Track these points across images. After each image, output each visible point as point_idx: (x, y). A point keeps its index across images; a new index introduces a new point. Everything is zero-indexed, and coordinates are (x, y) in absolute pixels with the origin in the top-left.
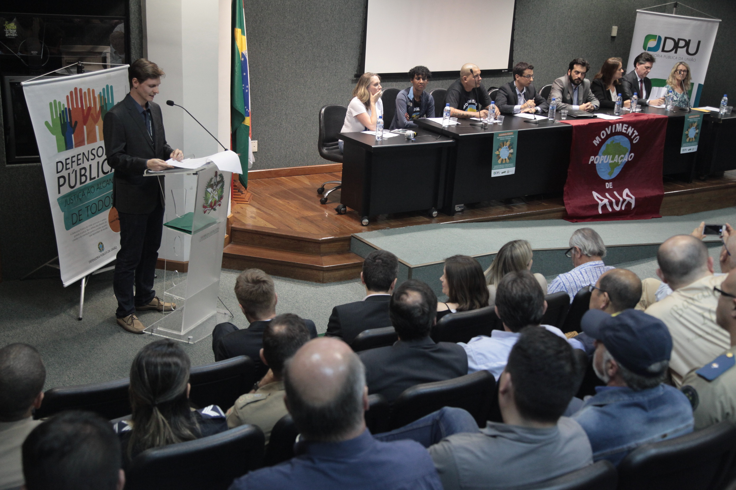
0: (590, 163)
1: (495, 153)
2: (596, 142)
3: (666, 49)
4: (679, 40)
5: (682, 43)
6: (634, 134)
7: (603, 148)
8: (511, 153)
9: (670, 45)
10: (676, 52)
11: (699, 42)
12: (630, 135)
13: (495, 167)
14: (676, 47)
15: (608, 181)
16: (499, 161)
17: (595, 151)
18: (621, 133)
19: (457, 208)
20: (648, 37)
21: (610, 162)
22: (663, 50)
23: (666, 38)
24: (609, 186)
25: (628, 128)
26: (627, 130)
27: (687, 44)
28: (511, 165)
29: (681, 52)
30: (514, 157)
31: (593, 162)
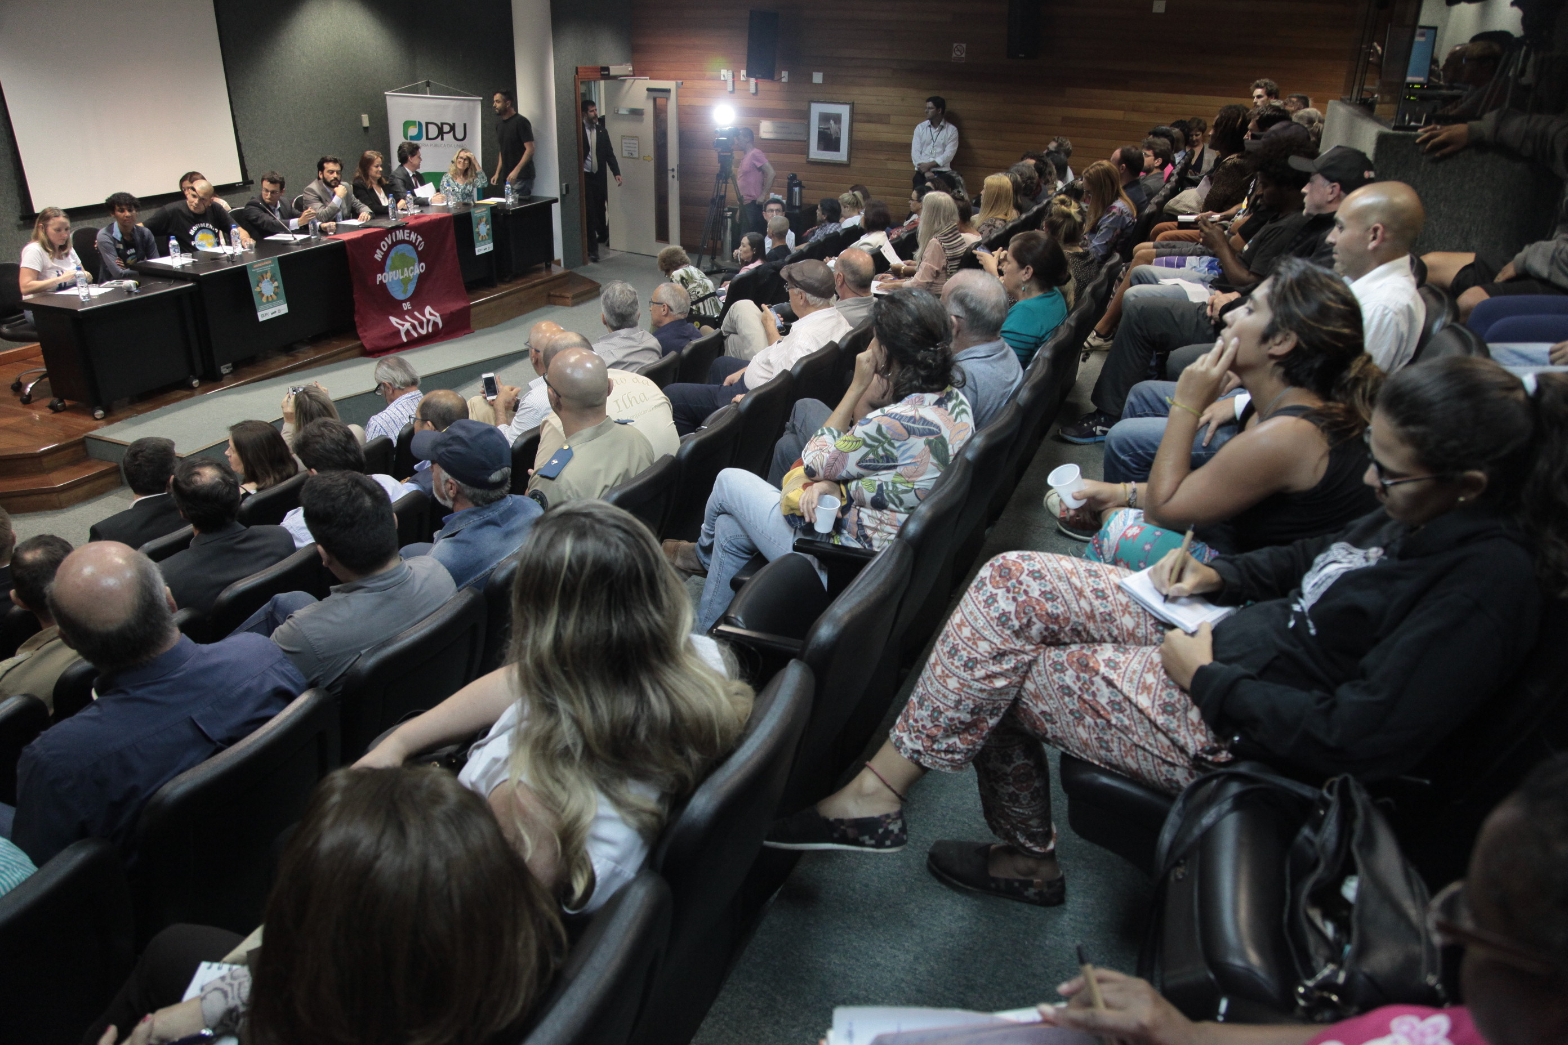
0: (378, 283)
1: (255, 290)
2: (378, 256)
3: (430, 136)
4: (442, 124)
5: (446, 128)
6: (419, 241)
7: (389, 262)
8: (277, 287)
9: (433, 131)
10: (442, 139)
11: (465, 125)
12: (414, 241)
13: (261, 307)
14: (441, 133)
15: (405, 301)
16: (264, 300)
17: (381, 268)
18: (403, 241)
19: (225, 370)
20: (407, 124)
21: (401, 277)
22: (428, 138)
23: (427, 124)
24: (406, 306)
25: (409, 233)
26: (409, 237)
27: (453, 128)
28: (281, 301)
29: (448, 137)
30: (282, 291)
31: (381, 281)
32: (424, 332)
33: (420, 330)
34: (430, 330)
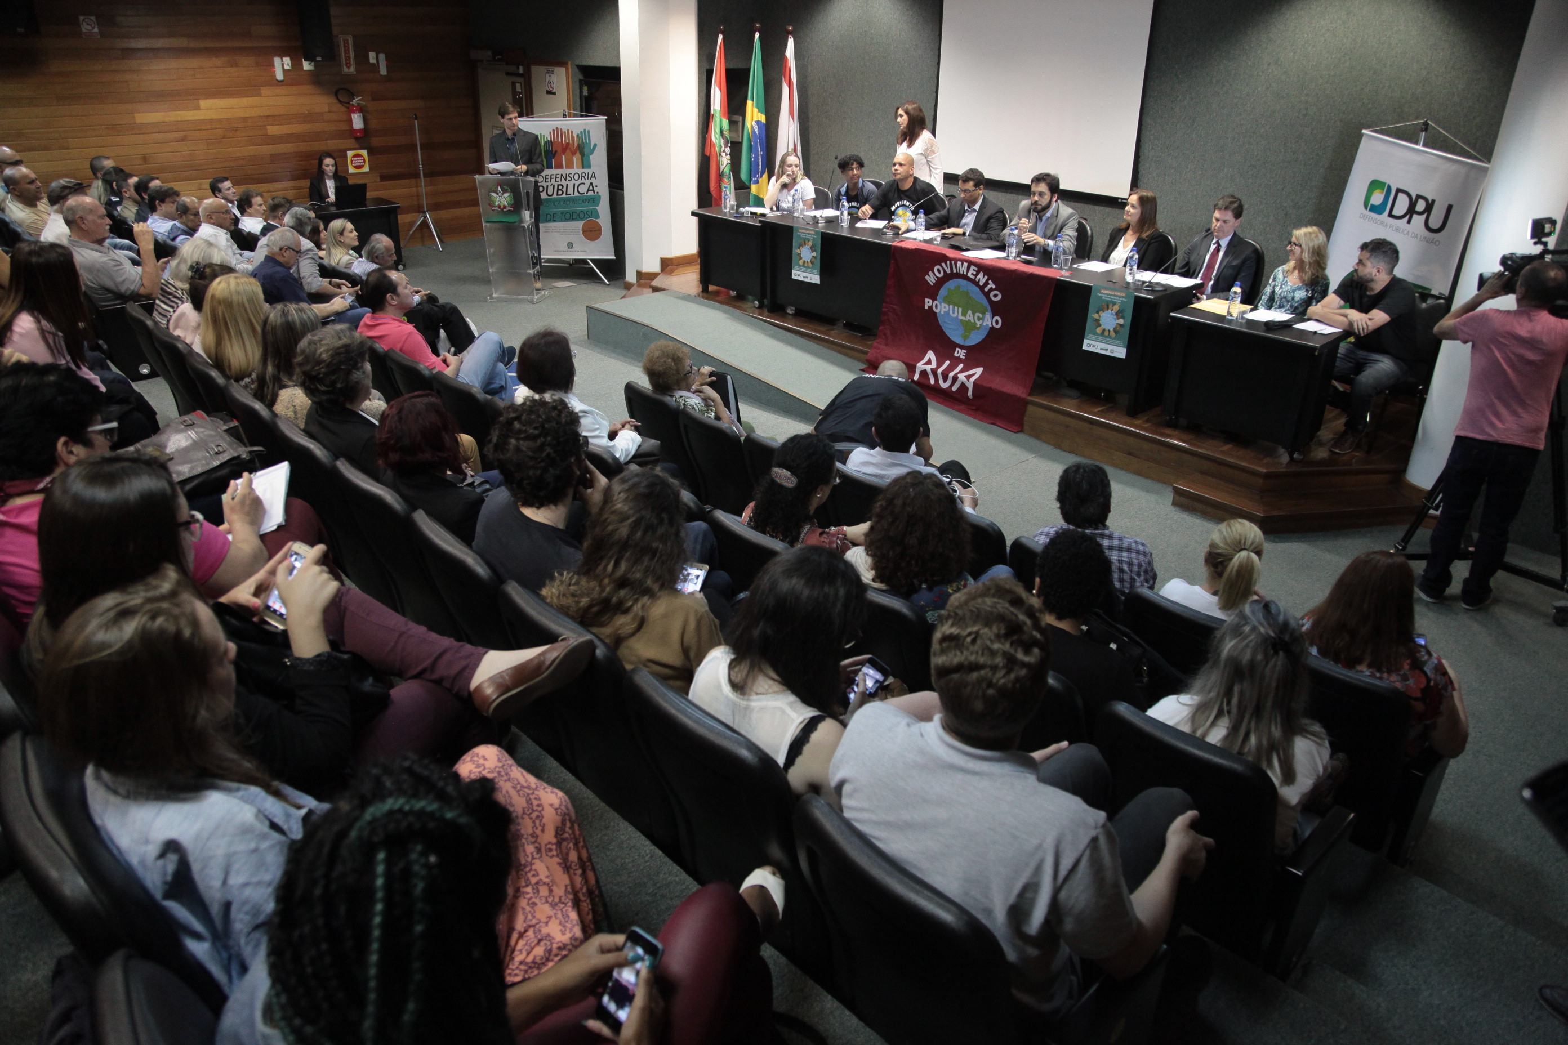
0: (926, 308)
1: (796, 251)
2: (931, 279)
3: (1395, 213)
4: (1419, 197)
5: (1421, 206)
6: (989, 286)
7: (943, 292)
9: (1402, 205)
10: (1409, 222)
11: (1450, 208)
12: (981, 284)
14: (1411, 211)
15: (962, 347)
16: (801, 262)
17: (933, 292)
18: (965, 277)
20: (1375, 185)
21: (961, 317)
22: (1390, 215)
23: (1398, 191)
24: (960, 353)
25: (978, 273)
26: (976, 276)
27: (1429, 206)
28: (815, 271)
29: (1418, 220)
31: (930, 308)
32: (944, 385)
33: (941, 381)
34: (954, 389)
